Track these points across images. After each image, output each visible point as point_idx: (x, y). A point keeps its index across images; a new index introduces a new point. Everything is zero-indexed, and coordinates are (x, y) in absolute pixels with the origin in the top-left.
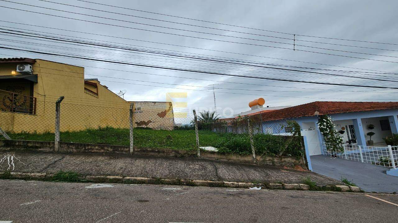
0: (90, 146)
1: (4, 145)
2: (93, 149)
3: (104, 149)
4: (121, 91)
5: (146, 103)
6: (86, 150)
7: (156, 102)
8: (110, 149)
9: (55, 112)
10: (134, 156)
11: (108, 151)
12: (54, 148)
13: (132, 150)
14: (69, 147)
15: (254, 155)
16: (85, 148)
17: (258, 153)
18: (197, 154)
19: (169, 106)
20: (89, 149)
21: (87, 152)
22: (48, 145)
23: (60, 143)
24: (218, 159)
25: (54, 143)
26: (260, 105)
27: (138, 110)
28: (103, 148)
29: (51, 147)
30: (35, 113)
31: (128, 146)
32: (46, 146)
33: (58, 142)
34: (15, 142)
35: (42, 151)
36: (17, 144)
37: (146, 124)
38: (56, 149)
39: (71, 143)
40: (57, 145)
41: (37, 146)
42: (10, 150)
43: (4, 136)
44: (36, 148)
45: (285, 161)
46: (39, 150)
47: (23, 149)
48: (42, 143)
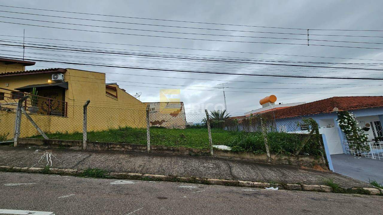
0: (113, 145)
1: (44, 144)
2: (115, 148)
4: (137, 93)
6: (109, 148)
8: (130, 148)
9: (83, 114)
10: (151, 154)
11: (129, 149)
12: (83, 146)
13: (149, 149)
14: (94, 146)
15: (269, 155)
16: (108, 147)
17: (273, 152)
18: (210, 152)
19: (181, 106)
20: (112, 148)
21: (110, 151)
22: (78, 144)
23: (87, 142)
24: (231, 158)
25: (82, 142)
26: (271, 102)
27: (152, 110)
28: (123, 147)
29: (80, 145)
30: (66, 116)
31: (146, 145)
32: (76, 145)
33: (85, 142)
34: (52, 141)
35: (73, 149)
36: (53, 143)
37: (160, 123)
38: (85, 148)
39: (97, 142)
40: (85, 144)
41: (69, 144)
42: (48, 148)
43: (43, 136)
44: (68, 147)
45: (302, 161)
46: (71, 148)
47: (58, 147)
48: (73, 142)
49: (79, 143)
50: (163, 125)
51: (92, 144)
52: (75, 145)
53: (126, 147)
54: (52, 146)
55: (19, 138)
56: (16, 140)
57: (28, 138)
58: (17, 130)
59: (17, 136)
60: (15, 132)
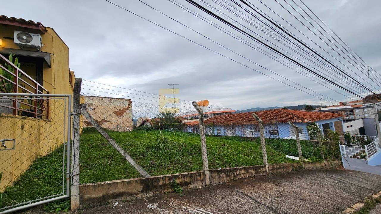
0: (238, 170)
1: (143, 189)
2: (240, 174)
5: (100, 98)
7: (112, 98)
8: (254, 172)
11: (253, 174)
12: (205, 180)
14: (220, 177)
15: (324, 161)
16: (234, 174)
18: (302, 165)
20: (237, 175)
22: (199, 178)
23: (211, 172)
25: (204, 173)
27: (89, 106)
28: (248, 172)
29: (202, 179)
30: (47, 118)
31: (265, 166)
32: (197, 180)
33: (208, 171)
34: (158, 180)
35: (193, 187)
36: (161, 183)
37: (99, 123)
38: (208, 183)
39: (220, 170)
40: (208, 176)
41: (187, 181)
42: (154, 195)
43: (140, 172)
44: (186, 186)
45: (335, 163)
46: (190, 187)
47: (171, 190)
48: (191, 175)
49: (200, 176)
50: (104, 125)
51: (217, 173)
53: (250, 172)
54: (159, 189)
55: (85, 185)
56: (75, 191)
57: (107, 182)
58: (75, 166)
59: (78, 181)
60: (70, 170)
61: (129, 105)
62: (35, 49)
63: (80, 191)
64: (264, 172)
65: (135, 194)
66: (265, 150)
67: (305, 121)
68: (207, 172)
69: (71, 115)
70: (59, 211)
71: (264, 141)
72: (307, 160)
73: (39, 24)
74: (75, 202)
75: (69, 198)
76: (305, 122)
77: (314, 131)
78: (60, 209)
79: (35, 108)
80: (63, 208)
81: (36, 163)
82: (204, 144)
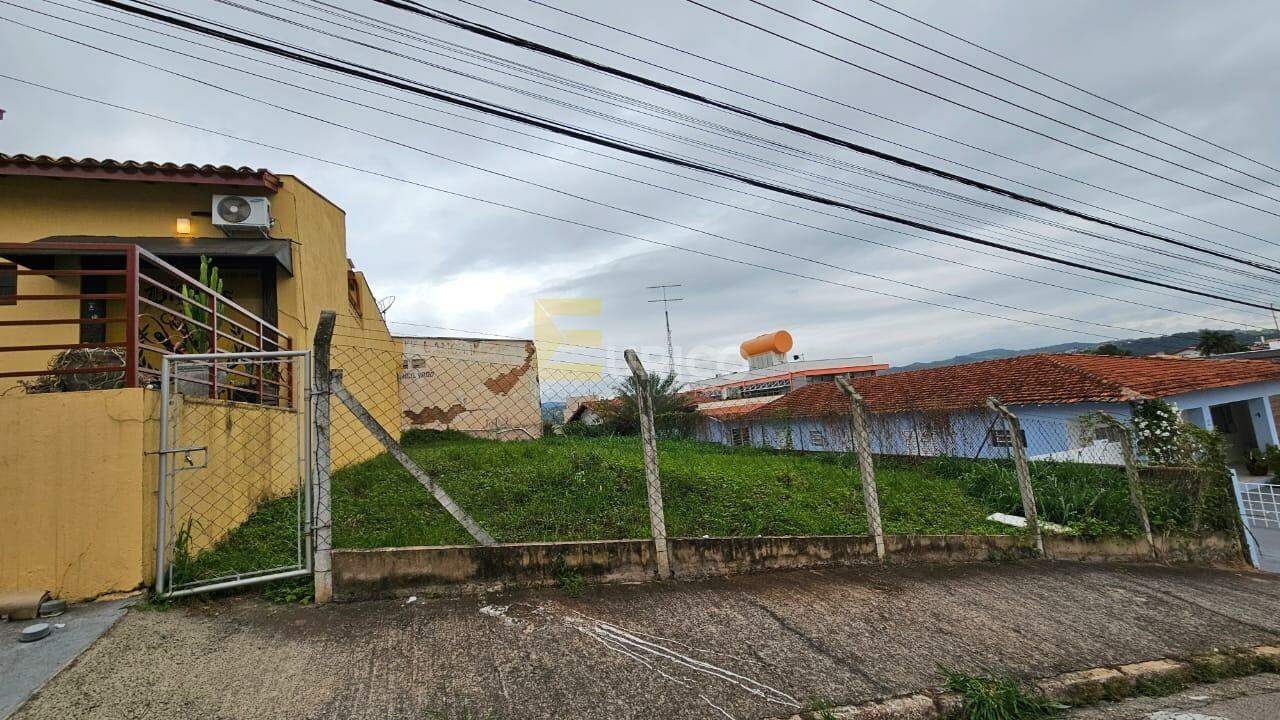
0: (766, 545)
1: (479, 571)
2: (775, 558)
3: (807, 554)
5: (445, 342)
6: (758, 562)
7: (479, 340)
8: (825, 554)
11: (822, 560)
12: (656, 564)
13: (881, 550)
14: (703, 560)
15: (1150, 537)
16: (752, 555)
18: (1035, 546)
19: (526, 355)
20: (765, 559)
21: (762, 572)
22: (634, 557)
23: (674, 544)
25: (652, 545)
26: (778, 352)
27: (416, 367)
28: (802, 552)
29: (644, 562)
30: (290, 404)
31: (871, 539)
32: (629, 562)
33: (664, 541)
34: (516, 553)
35: (617, 581)
36: (526, 561)
37: (445, 417)
38: (664, 572)
39: (706, 539)
40: (665, 553)
41: (599, 562)
42: (505, 590)
43: (471, 532)
44: (596, 574)
45: (1208, 547)
46: (608, 580)
47: (551, 582)
48: (612, 549)
49: (638, 551)
50: (459, 424)
51: (693, 549)
52: (624, 559)
53: (811, 552)
54: (520, 576)
55: (343, 550)
56: (322, 562)
57: (391, 549)
58: (322, 507)
59: (329, 540)
60: (312, 518)
61: (528, 359)
62: (256, 234)
63: (334, 563)
64: (866, 556)
65: (458, 581)
66: (871, 490)
67: (1122, 396)
68: (661, 544)
69: (311, 396)
70: (291, 601)
71: (870, 460)
72: (1057, 528)
73: (262, 172)
74: (323, 584)
75: (310, 578)
76: (1123, 399)
77: (1158, 432)
78: (295, 597)
79: (258, 381)
80: (300, 597)
81: (263, 510)
82: (651, 466)
